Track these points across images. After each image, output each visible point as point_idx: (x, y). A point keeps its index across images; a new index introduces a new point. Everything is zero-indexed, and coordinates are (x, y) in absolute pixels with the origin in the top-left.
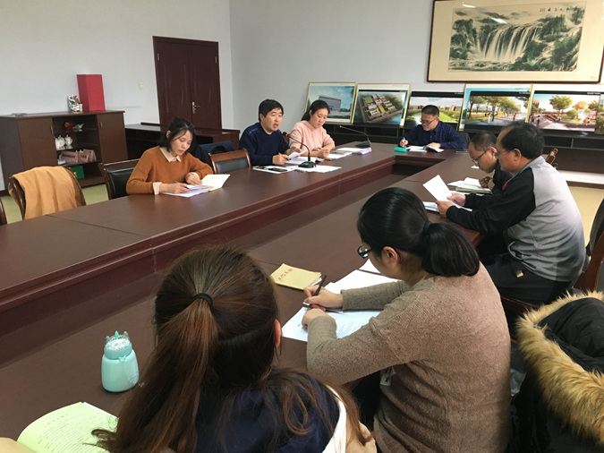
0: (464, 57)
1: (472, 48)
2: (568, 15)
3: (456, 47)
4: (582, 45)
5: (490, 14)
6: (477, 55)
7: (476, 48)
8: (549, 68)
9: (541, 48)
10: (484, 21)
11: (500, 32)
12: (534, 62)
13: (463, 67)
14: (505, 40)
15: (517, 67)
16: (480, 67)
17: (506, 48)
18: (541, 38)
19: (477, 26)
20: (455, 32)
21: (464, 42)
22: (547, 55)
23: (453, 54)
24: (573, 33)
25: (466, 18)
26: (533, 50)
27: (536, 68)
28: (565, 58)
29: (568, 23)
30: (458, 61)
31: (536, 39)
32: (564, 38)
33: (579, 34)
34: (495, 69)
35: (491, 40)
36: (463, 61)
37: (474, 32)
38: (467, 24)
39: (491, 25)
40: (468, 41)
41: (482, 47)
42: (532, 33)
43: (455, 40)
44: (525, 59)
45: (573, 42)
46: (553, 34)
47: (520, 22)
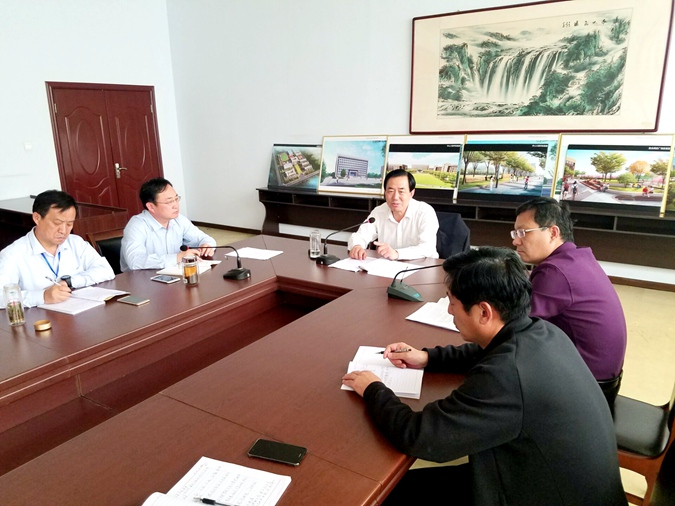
0: (458, 98)
1: (468, 84)
2: (605, 30)
3: (446, 83)
4: (628, 76)
5: (492, 35)
6: (475, 93)
7: (474, 84)
8: (579, 110)
9: (566, 81)
10: (484, 44)
11: (507, 59)
12: (556, 103)
13: (456, 112)
14: (514, 70)
15: (530, 110)
16: (482, 110)
17: (515, 83)
18: (566, 66)
19: (474, 52)
21: (456, 76)
22: (575, 91)
23: (444, 94)
24: (613, 58)
25: (458, 42)
26: (556, 85)
27: (560, 111)
28: (602, 95)
29: (605, 42)
30: (450, 103)
31: (559, 69)
32: (600, 65)
33: (623, 59)
34: (501, 114)
35: (493, 71)
36: (456, 103)
37: (470, 61)
38: (461, 50)
39: (493, 50)
40: (462, 74)
41: (482, 81)
42: (553, 58)
43: (445, 73)
44: (543, 97)
45: (613, 73)
46: (583, 60)
47: (533, 44)
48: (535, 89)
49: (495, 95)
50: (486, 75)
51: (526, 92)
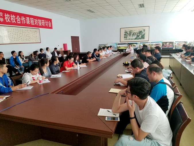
0: (126, 38)
2: (143, 30)
4: (145, 35)
6: (129, 37)
8: (141, 39)
9: (139, 36)
10: (130, 31)
11: (132, 33)
12: (138, 38)
13: (126, 39)
14: (133, 34)
15: (135, 39)
16: (129, 39)
17: (133, 36)
19: (128, 32)
20: (125, 34)
22: (140, 37)
23: (125, 37)
24: (144, 33)
25: (126, 31)
26: (138, 36)
27: (139, 39)
28: (143, 37)
29: (143, 32)
30: (125, 38)
31: (138, 34)
34: (132, 39)
38: (127, 32)
40: (127, 35)
42: (138, 33)
43: (125, 35)
44: (137, 38)
45: (144, 35)
46: (141, 33)
47: (135, 32)
48: (136, 37)
49: (131, 37)
50: (130, 35)
51: (135, 37)
